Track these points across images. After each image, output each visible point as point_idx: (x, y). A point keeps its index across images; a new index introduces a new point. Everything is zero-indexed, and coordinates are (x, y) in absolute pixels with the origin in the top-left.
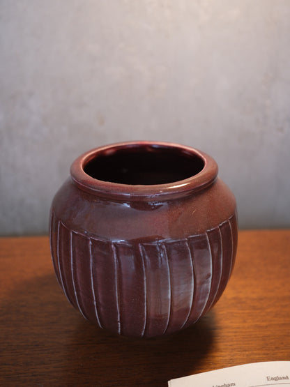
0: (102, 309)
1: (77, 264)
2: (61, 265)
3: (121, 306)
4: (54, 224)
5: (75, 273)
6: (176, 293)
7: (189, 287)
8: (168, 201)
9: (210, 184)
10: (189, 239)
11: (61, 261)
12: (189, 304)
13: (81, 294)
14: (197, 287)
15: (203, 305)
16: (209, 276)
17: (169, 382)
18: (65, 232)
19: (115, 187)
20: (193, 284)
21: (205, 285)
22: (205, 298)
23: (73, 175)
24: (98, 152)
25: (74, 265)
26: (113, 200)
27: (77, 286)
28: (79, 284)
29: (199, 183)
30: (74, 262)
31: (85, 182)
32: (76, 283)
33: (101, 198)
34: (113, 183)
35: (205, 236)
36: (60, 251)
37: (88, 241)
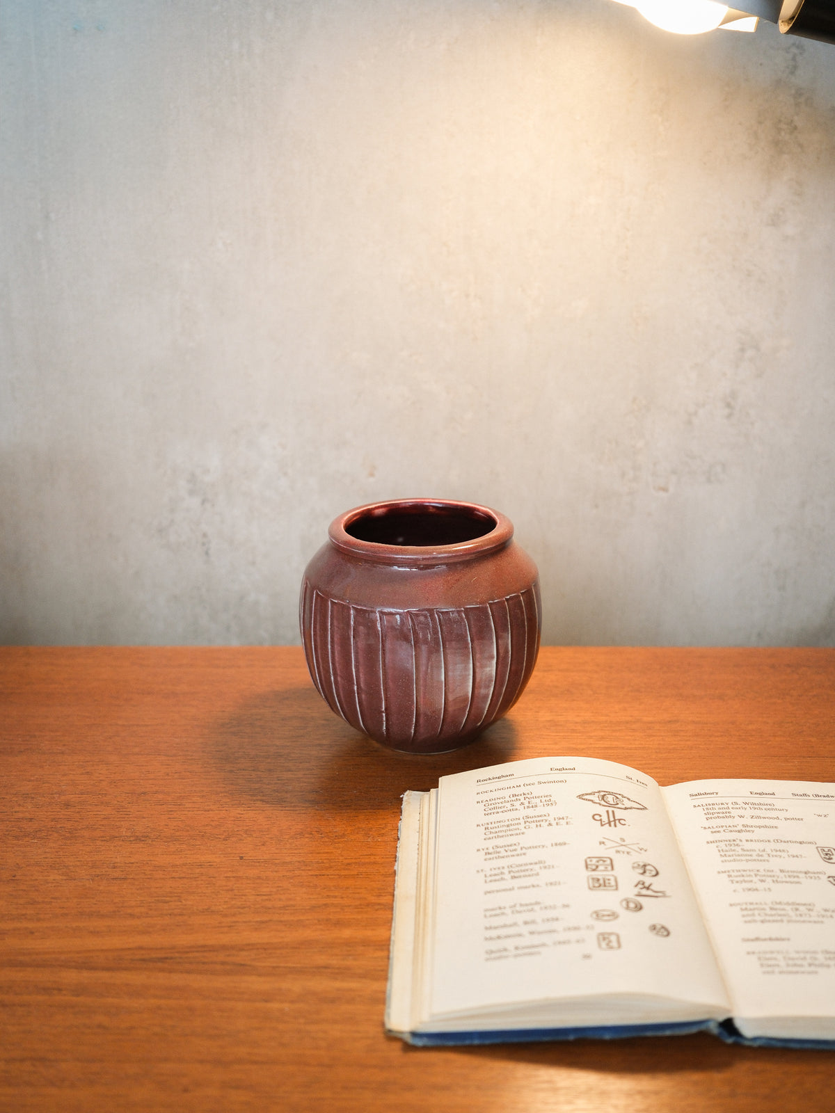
0: (363, 696)
1: (336, 639)
2: (315, 645)
3: (385, 690)
4: (308, 595)
5: (333, 653)
6: (450, 674)
7: (466, 669)
8: (447, 564)
9: (502, 547)
10: (466, 609)
11: (315, 641)
12: (468, 692)
13: (339, 679)
14: (477, 670)
15: (486, 697)
16: (493, 658)
17: (440, 779)
18: (322, 601)
19: (382, 547)
20: (471, 665)
21: (488, 669)
22: (489, 687)
23: (332, 535)
24: (363, 511)
25: (332, 642)
26: (379, 563)
27: (334, 669)
28: (337, 665)
29: (482, 546)
30: (332, 638)
31: (346, 543)
32: (333, 664)
33: (366, 561)
34: (380, 544)
35: (486, 608)
36: (315, 627)
37: (349, 609)
